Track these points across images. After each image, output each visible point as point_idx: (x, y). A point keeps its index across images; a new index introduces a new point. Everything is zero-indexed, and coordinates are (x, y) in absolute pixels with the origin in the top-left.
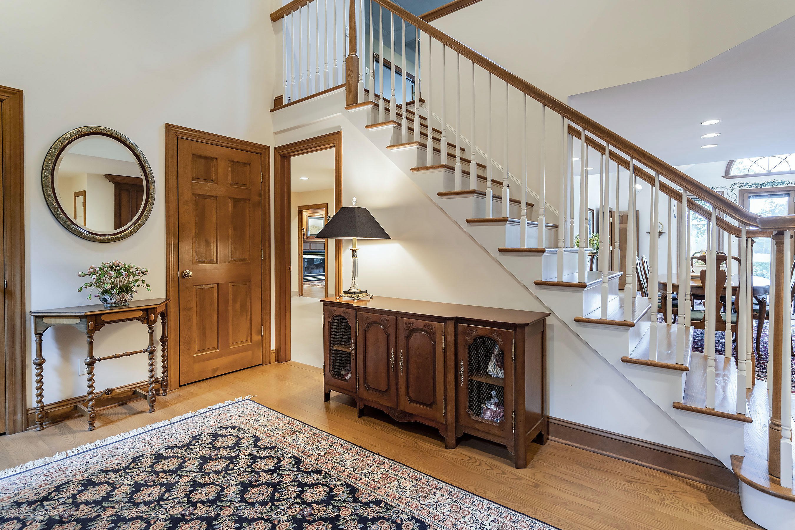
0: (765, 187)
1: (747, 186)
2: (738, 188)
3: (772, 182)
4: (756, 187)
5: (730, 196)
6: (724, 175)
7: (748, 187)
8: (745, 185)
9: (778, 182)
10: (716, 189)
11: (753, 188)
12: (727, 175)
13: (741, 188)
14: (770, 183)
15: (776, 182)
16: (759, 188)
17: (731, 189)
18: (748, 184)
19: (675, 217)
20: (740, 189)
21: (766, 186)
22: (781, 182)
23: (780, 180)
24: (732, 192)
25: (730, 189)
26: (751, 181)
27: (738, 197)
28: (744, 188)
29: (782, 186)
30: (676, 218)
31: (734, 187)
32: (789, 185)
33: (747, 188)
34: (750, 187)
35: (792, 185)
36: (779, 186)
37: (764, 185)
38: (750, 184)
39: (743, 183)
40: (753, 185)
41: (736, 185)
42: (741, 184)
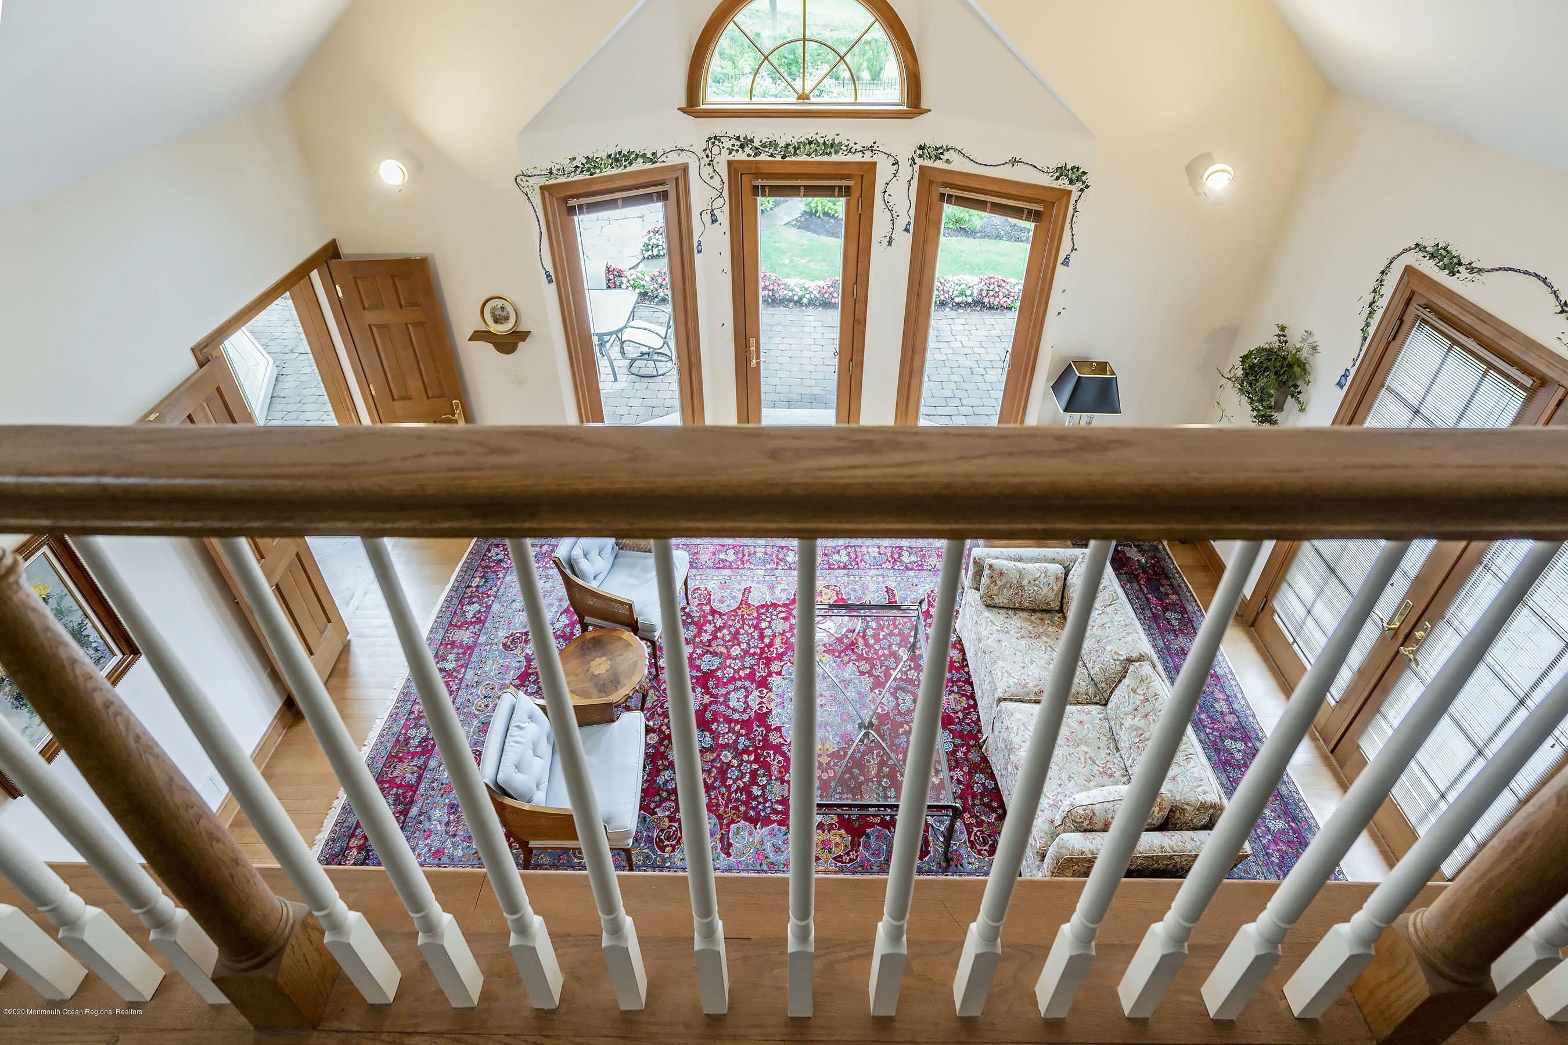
0: (793, 159)
1: (748, 150)
2: (726, 155)
3: (810, 143)
4: (772, 156)
5: (707, 179)
6: (683, 105)
7: (750, 152)
8: (742, 146)
9: (824, 143)
10: (663, 158)
11: (763, 157)
12: (692, 105)
13: (734, 153)
14: (805, 144)
15: (818, 144)
16: (778, 158)
17: (707, 156)
18: (752, 141)
19: (550, 281)
20: (731, 158)
21: (795, 154)
22: (832, 146)
23: (830, 137)
24: (710, 169)
25: (703, 155)
26: (760, 131)
27: (726, 186)
28: (741, 156)
29: (835, 158)
30: (554, 285)
31: (716, 149)
32: (850, 158)
33: (749, 155)
34: (755, 155)
35: (857, 158)
36: (826, 158)
37: (791, 149)
38: (757, 144)
39: (738, 138)
40: (764, 146)
41: (719, 141)
42: (733, 141)
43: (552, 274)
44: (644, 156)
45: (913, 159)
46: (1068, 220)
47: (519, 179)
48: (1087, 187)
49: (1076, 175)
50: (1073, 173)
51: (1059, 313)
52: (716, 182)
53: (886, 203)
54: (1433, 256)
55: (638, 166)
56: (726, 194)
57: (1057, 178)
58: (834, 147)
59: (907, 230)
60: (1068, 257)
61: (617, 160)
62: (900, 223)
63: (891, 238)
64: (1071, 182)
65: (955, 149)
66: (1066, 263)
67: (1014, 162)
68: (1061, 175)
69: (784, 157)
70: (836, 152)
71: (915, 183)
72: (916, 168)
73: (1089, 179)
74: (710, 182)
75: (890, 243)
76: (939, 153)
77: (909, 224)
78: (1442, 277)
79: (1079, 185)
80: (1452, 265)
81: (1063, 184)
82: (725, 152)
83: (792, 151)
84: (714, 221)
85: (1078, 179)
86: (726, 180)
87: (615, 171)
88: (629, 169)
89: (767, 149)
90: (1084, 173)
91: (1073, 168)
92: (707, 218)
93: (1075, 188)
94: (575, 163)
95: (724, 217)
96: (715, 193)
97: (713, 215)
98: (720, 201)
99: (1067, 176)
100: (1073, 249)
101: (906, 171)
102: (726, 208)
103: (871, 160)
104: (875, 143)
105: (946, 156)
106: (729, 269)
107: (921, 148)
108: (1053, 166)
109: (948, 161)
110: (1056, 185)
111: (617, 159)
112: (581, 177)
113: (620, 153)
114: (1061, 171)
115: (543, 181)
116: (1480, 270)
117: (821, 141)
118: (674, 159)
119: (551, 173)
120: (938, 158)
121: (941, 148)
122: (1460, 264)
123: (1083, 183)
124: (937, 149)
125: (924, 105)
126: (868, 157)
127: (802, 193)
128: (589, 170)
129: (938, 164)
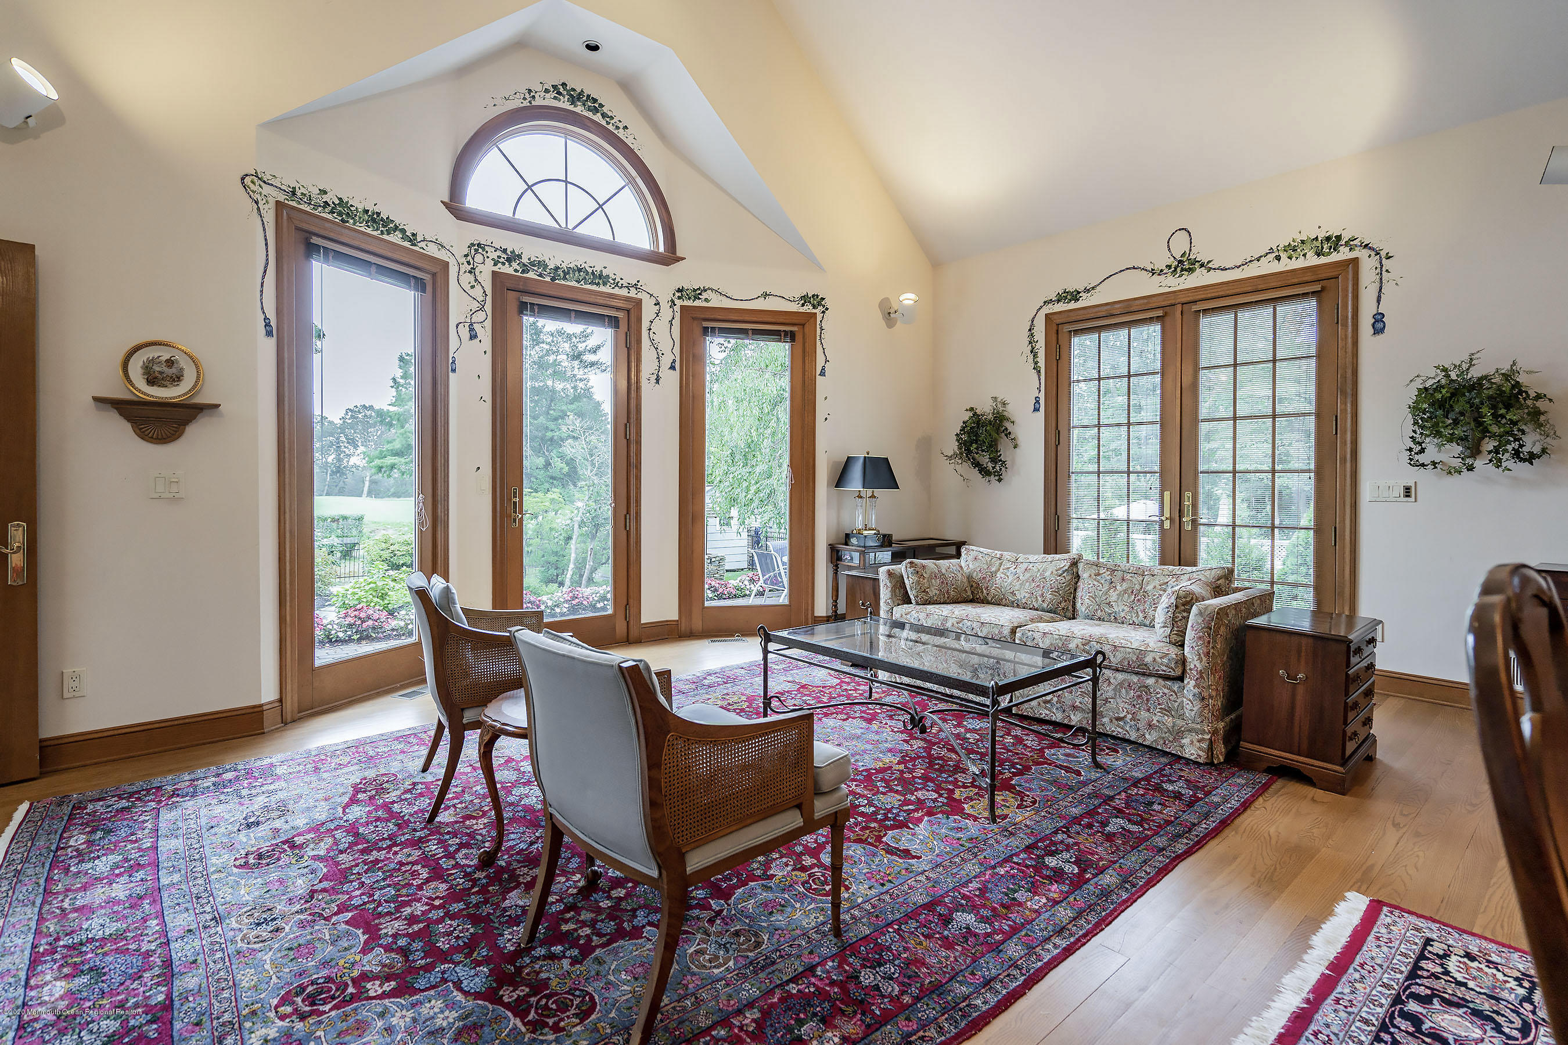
0: (563, 282)
1: (515, 265)
2: (490, 266)
3: (580, 270)
4: (540, 275)
5: (467, 287)
6: (446, 199)
7: (518, 268)
8: (509, 260)
9: (593, 273)
10: (423, 244)
11: (531, 275)
12: (455, 203)
13: (500, 265)
14: (574, 271)
15: (587, 273)
16: (548, 279)
17: (469, 263)
18: (520, 256)
19: (269, 334)
20: (496, 269)
21: (565, 278)
23: (598, 268)
24: (471, 278)
25: (464, 260)
26: (531, 249)
27: (489, 299)
28: (507, 269)
29: (602, 289)
30: (272, 342)
31: (479, 258)
32: (617, 291)
33: (516, 271)
34: (523, 272)
35: (624, 292)
36: (594, 288)
37: (560, 272)
38: (525, 260)
39: (505, 251)
40: (533, 264)
41: (484, 249)
42: (499, 253)
43: (273, 323)
44: (403, 231)
45: (673, 301)
46: (818, 338)
47: (247, 180)
48: (827, 309)
49: (817, 301)
50: (814, 299)
51: (826, 419)
52: (478, 292)
53: (652, 340)
54: (1059, 301)
55: (395, 238)
56: (488, 307)
57: (803, 305)
58: (601, 278)
59: (672, 368)
60: (823, 369)
61: (374, 221)
62: (666, 361)
63: (658, 376)
64: (814, 307)
65: (712, 290)
66: (823, 373)
67: (765, 295)
68: (805, 302)
69: (553, 279)
70: (605, 284)
71: (677, 322)
72: (677, 308)
73: (827, 302)
74: (471, 292)
75: (657, 381)
76: (697, 293)
77: (674, 361)
78: (1073, 305)
79: (820, 308)
80: (1075, 296)
81: (808, 308)
82: (489, 263)
83: (562, 275)
84: (473, 336)
85: (819, 304)
86: (489, 292)
87: (369, 231)
88: (385, 237)
89: (536, 268)
90: (823, 299)
91: (813, 296)
92: (465, 332)
93: (818, 311)
94: (326, 198)
95: (485, 333)
96: (475, 305)
97: (471, 329)
98: (480, 316)
99: (810, 302)
100: (827, 361)
101: (666, 312)
102: (488, 324)
103: (636, 296)
104: (638, 282)
105: (704, 296)
106: (488, 397)
107: (679, 290)
108: (798, 295)
109: (706, 300)
110: (802, 310)
111: (374, 219)
112: (329, 217)
113: (378, 214)
114: (805, 299)
115: (281, 197)
116: (1093, 288)
117: (590, 270)
118: (432, 250)
119: (294, 193)
120: (697, 298)
121: (699, 289)
122: (1079, 293)
123: (824, 306)
124: (695, 290)
125: (679, 254)
126: (633, 293)
127: (573, 317)
128: (340, 214)
129: (697, 303)
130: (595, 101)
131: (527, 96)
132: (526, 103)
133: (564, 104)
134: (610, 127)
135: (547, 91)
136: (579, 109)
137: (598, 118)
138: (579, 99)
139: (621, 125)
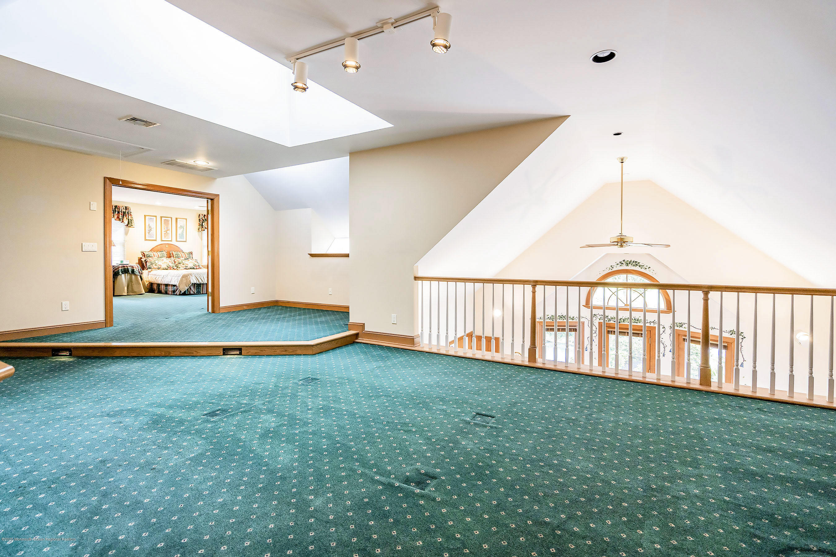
0: (623, 323)
1: (606, 319)
2: (598, 321)
3: (630, 319)
4: (615, 322)
5: (590, 327)
6: (585, 305)
8: (604, 318)
9: (635, 319)
10: (576, 319)
11: (612, 322)
12: (587, 305)
13: (601, 320)
14: (628, 319)
15: (633, 319)
16: (617, 323)
17: (591, 320)
18: (607, 316)
22: (638, 320)
24: (592, 324)
26: (611, 314)
27: (597, 330)
28: (604, 321)
29: (639, 324)
31: (594, 319)
32: (645, 325)
33: (606, 321)
34: (609, 321)
35: (647, 325)
36: (636, 324)
37: (622, 320)
38: (609, 318)
40: (612, 318)
41: (596, 316)
42: (601, 316)
44: (569, 318)
45: (671, 327)
46: (740, 350)
48: (745, 338)
49: (739, 333)
52: (594, 329)
53: (661, 341)
55: (568, 320)
56: (597, 332)
57: (731, 334)
59: (671, 351)
60: (742, 364)
61: (561, 317)
62: (667, 349)
64: (738, 336)
66: (742, 366)
67: (712, 328)
69: (619, 322)
70: (639, 322)
71: (672, 335)
72: (672, 330)
75: (663, 355)
77: (671, 349)
79: (741, 337)
81: (734, 336)
82: (598, 319)
83: (623, 321)
84: (592, 341)
85: (740, 335)
86: (598, 328)
87: (560, 321)
88: (565, 321)
89: (613, 320)
90: (742, 333)
92: (589, 340)
95: (596, 340)
97: (592, 339)
98: (594, 335)
99: (735, 334)
100: (744, 360)
101: (668, 330)
102: (597, 337)
103: (653, 326)
104: (655, 320)
105: (684, 326)
107: (673, 323)
108: (729, 330)
109: (685, 328)
110: (731, 336)
112: (549, 321)
113: (562, 315)
114: (733, 332)
115: (538, 320)
118: (580, 320)
119: (541, 318)
120: (681, 326)
121: (682, 323)
123: (743, 336)
124: (680, 324)
125: (674, 309)
128: (552, 319)
129: (681, 329)
130: (636, 262)
131: (611, 268)
132: (610, 271)
133: (624, 267)
134: (643, 270)
135: (618, 264)
136: (630, 267)
137: (637, 268)
138: (629, 263)
139: (647, 267)
